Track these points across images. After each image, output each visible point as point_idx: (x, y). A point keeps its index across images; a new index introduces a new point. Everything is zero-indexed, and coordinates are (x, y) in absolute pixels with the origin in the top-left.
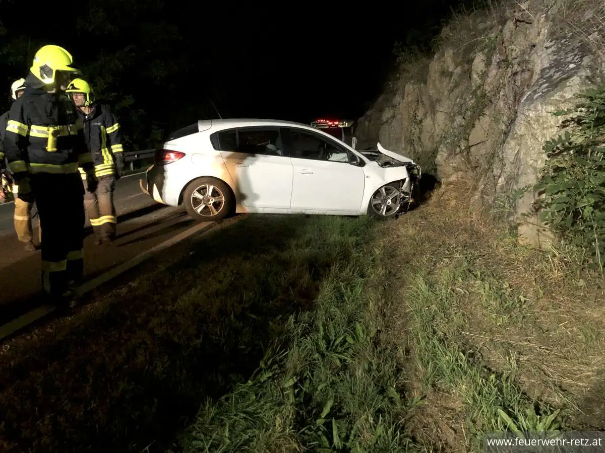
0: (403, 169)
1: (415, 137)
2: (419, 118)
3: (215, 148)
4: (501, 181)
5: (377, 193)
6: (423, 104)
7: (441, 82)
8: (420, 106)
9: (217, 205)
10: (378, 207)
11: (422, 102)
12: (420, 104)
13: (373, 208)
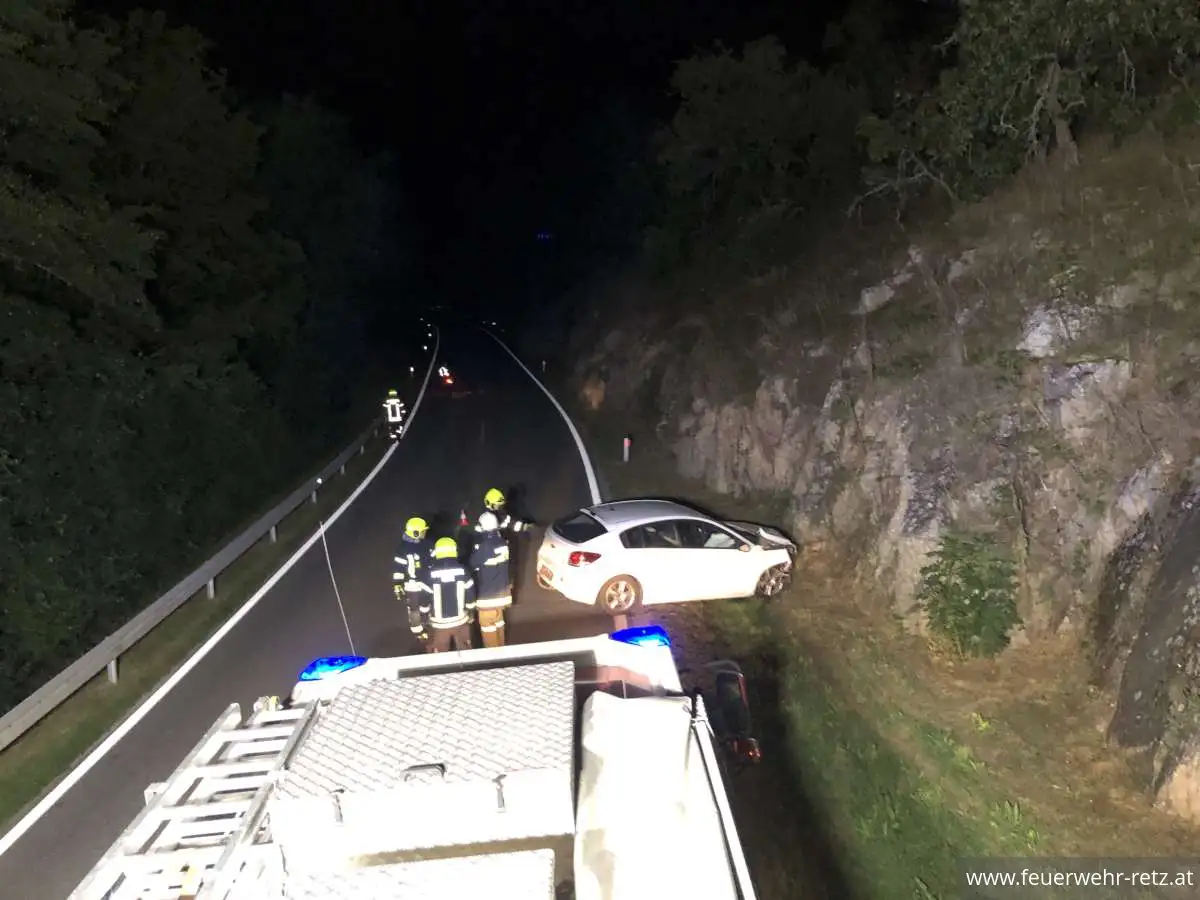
0: (785, 551)
1: (740, 469)
2: (744, 447)
3: (626, 547)
4: (879, 571)
5: (763, 576)
6: (749, 433)
7: (772, 414)
8: (745, 436)
9: (627, 600)
10: (764, 589)
11: (746, 428)
12: (744, 431)
13: (760, 590)
